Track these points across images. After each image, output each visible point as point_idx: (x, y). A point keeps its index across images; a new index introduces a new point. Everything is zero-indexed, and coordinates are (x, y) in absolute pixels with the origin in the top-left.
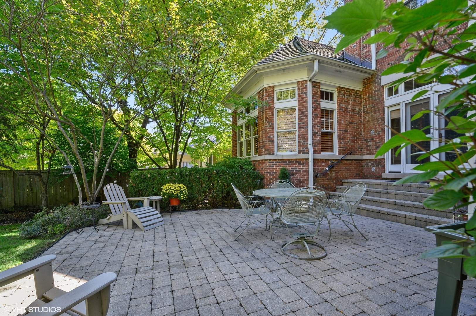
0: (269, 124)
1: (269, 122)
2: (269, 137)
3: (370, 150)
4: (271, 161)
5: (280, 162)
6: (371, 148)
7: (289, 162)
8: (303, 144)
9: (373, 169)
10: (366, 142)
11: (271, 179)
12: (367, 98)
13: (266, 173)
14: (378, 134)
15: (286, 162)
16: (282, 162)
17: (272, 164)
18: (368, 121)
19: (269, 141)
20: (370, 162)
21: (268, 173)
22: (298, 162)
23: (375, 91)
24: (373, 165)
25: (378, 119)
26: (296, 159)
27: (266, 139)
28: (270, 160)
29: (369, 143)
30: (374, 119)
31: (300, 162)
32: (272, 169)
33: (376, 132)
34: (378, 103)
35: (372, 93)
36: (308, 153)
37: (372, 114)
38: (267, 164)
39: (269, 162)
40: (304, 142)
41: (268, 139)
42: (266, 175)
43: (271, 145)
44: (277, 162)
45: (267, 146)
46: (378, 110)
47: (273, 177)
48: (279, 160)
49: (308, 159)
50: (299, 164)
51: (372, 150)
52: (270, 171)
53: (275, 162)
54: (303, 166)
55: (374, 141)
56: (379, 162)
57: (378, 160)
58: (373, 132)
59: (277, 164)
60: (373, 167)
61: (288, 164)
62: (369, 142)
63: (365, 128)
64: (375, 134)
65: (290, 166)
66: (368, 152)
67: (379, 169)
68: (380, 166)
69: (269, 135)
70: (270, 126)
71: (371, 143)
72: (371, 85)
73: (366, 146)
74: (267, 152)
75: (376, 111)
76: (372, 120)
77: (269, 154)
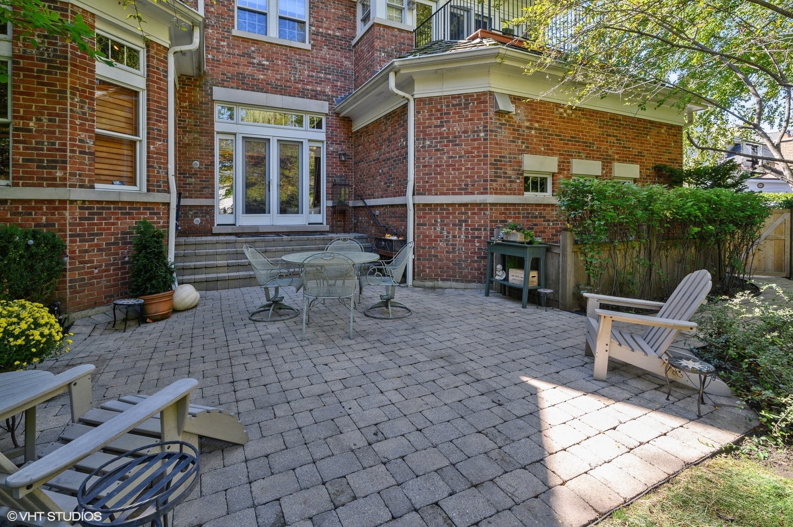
0: (82, 107)
1: (82, 102)
2: (81, 141)
3: (192, 191)
4: (85, 205)
5: (109, 209)
6: (193, 187)
7: (130, 209)
8: (158, 172)
9: (197, 221)
10: (184, 177)
11: (86, 251)
12: (186, 107)
13: (71, 236)
14: (206, 168)
15: (125, 209)
16: (115, 208)
17: (89, 214)
18: (189, 144)
19: (81, 152)
20: (190, 210)
21: (78, 235)
22: (149, 209)
23: (202, 103)
24: (196, 215)
25: (205, 146)
26: (146, 203)
27: (72, 145)
28: (84, 202)
29: (189, 180)
30: (199, 145)
31: (153, 209)
32: (89, 224)
33: (201, 164)
34: (205, 123)
35: (195, 102)
36: (168, 191)
37: (196, 135)
38: (73, 213)
39: (80, 208)
40: (160, 168)
41: (79, 146)
42: (71, 241)
43: (87, 162)
44: (103, 208)
45: (75, 163)
46: (206, 133)
47: (90, 246)
48: (108, 202)
49: (168, 204)
50: (150, 214)
51: (195, 191)
52: (84, 230)
53: (98, 208)
54: (158, 218)
55: (198, 178)
56: (206, 210)
57: (204, 208)
58: (196, 164)
59: (101, 214)
60: (197, 217)
61: (129, 214)
62: (188, 177)
63: (182, 154)
64: (199, 168)
65: (133, 218)
66: (187, 194)
67: (207, 220)
68: (208, 216)
69: (83, 135)
70: (84, 114)
71: (193, 180)
72: (194, 89)
73: (183, 184)
74: (74, 180)
75: (202, 133)
76: (195, 145)
77: (81, 186)
